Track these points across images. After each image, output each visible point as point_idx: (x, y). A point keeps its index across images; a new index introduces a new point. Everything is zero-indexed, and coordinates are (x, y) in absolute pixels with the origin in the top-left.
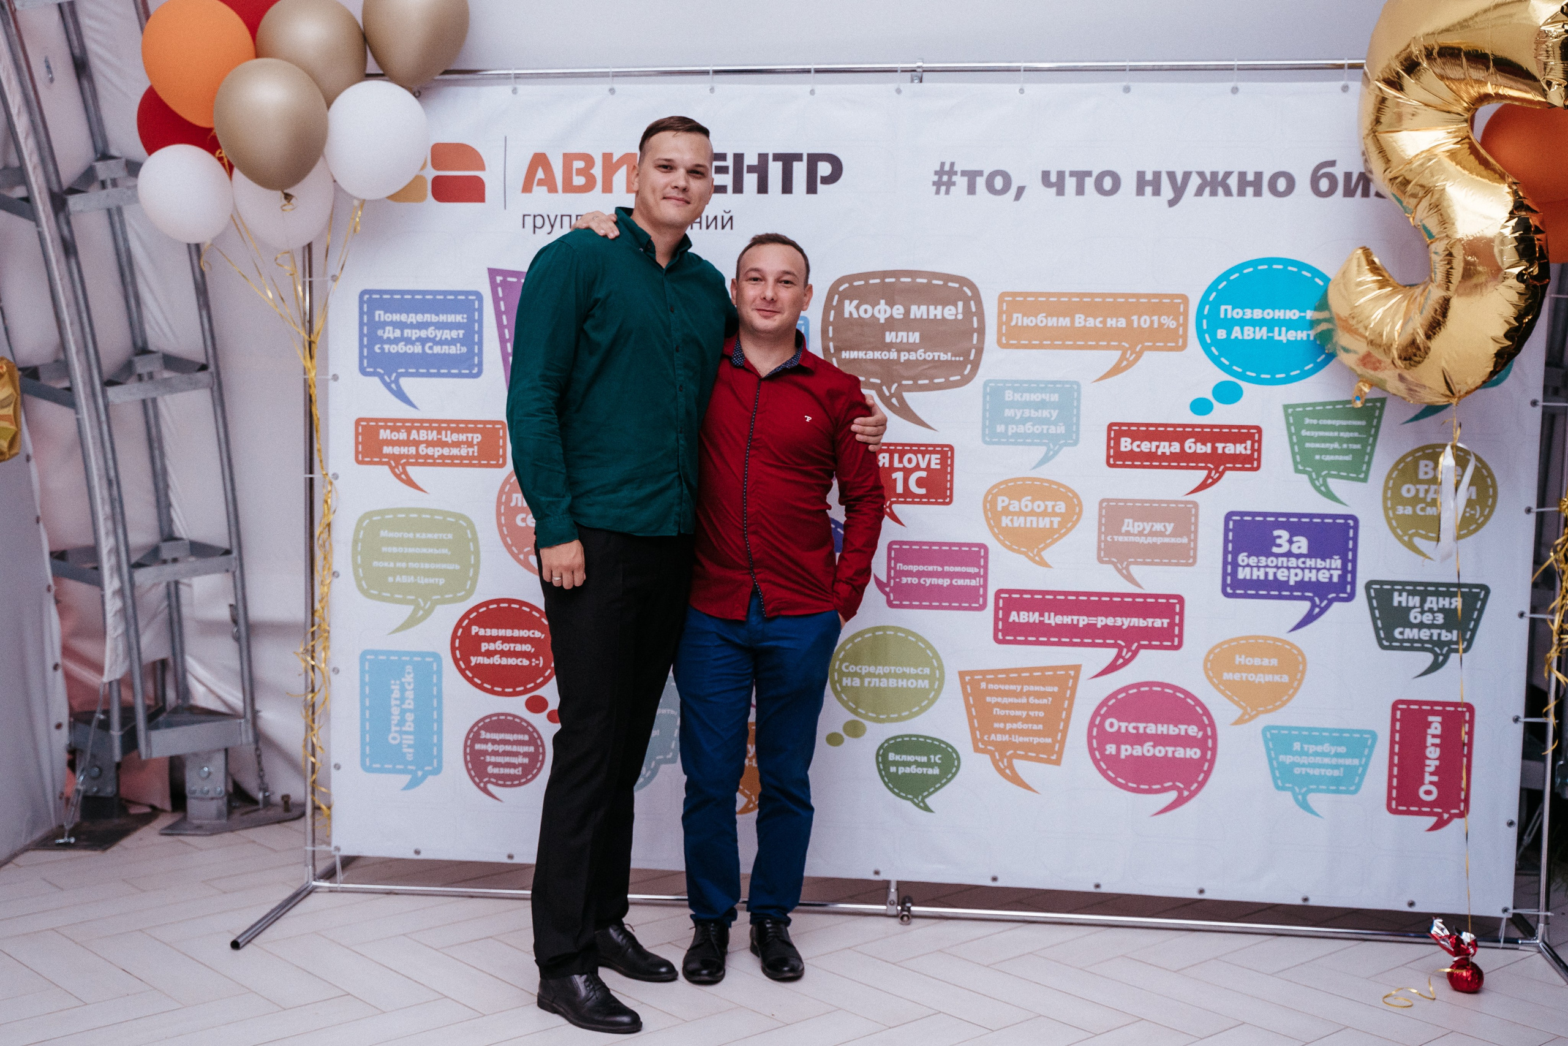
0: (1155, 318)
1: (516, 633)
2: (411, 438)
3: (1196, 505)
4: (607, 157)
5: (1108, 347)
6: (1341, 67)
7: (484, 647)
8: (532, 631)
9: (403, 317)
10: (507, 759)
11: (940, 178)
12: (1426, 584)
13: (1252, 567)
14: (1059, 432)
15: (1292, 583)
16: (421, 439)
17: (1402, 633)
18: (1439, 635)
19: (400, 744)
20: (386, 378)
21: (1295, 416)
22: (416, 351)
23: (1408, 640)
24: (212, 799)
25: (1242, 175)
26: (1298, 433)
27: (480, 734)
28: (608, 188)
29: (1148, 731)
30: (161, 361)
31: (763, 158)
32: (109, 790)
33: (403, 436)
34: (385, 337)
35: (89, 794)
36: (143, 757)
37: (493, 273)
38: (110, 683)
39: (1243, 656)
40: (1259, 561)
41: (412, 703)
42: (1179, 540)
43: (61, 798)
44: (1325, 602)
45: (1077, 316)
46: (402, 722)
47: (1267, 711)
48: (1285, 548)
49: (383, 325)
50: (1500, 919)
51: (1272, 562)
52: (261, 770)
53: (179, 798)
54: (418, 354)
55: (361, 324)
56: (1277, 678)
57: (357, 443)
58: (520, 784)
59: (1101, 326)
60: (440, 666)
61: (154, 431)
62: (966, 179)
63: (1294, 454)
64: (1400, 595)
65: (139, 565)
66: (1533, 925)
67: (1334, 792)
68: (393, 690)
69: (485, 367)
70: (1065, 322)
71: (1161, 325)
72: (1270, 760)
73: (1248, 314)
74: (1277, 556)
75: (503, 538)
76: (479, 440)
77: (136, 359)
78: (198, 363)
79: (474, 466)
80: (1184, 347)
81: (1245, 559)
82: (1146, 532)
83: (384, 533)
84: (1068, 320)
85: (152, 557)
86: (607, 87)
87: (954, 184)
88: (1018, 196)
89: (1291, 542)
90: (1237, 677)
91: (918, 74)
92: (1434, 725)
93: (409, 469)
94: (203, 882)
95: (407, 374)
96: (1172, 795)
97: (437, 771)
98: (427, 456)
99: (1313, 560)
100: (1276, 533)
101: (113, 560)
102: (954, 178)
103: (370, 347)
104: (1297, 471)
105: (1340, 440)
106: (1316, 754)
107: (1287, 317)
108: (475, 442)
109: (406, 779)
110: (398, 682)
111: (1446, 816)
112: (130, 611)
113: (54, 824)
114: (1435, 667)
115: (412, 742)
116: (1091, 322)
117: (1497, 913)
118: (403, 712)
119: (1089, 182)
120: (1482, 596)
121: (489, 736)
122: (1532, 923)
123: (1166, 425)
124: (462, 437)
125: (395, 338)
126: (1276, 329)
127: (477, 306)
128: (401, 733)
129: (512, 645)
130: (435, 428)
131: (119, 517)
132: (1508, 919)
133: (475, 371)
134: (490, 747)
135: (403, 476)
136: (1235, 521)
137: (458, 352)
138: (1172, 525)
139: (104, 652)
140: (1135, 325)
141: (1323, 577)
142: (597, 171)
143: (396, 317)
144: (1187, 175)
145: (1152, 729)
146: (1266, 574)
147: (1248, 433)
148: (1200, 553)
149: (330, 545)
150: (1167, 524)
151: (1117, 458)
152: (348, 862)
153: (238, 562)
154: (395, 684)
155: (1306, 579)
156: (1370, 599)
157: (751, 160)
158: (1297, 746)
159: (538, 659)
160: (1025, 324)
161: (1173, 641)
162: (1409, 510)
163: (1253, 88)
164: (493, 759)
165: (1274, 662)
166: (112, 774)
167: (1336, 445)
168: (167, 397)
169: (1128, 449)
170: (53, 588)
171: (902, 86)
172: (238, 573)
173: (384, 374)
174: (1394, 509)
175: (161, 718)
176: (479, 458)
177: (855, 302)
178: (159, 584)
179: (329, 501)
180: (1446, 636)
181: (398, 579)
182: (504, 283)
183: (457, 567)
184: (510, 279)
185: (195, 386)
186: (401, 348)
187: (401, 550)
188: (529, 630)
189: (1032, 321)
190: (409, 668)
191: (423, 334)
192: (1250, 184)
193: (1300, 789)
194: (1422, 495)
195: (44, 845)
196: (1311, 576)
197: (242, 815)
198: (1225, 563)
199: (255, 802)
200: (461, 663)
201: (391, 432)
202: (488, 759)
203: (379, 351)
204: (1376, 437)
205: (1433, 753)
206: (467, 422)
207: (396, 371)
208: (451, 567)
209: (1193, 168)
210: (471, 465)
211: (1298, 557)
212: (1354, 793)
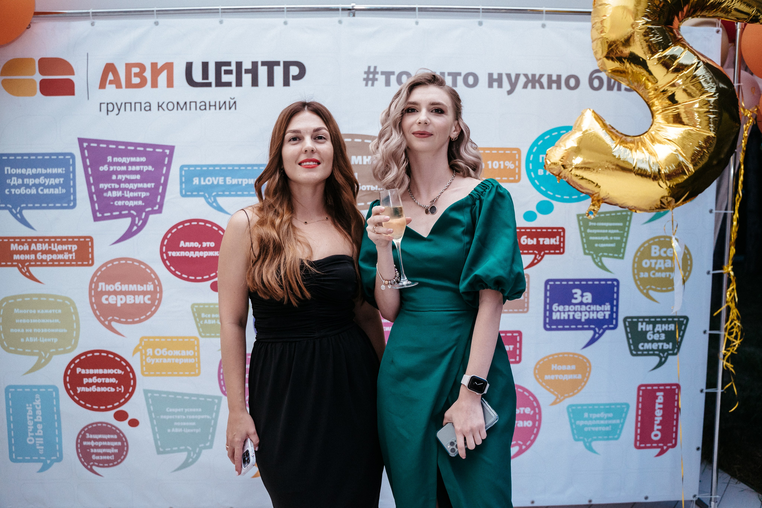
0: (502, 162)
1: (106, 371)
2: (32, 249)
4: (154, 65)
7: (85, 381)
8: (116, 370)
9: (24, 171)
10: (104, 450)
11: (368, 76)
12: (655, 317)
13: (560, 312)
15: (583, 320)
16: (38, 249)
17: (643, 346)
18: (663, 346)
19: (35, 443)
20: (14, 210)
21: (583, 221)
22: (32, 193)
23: (646, 350)
25: (550, 76)
26: (585, 231)
27: (86, 436)
28: (155, 85)
31: (255, 64)
33: (26, 247)
34: (12, 184)
37: (81, 141)
39: (556, 365)
40: (564, 308)
41: (41, 417)
44: (601, 330)
47: (569, 396)
48: (579, 300)
49: (10, 176)
51: (572, 308)
54: (34, 194)
56: (575, 377)
58: (114, 465)
60: (58, 393)
62: (383, 77)
63: (583, 244)
64: (642, 324)
67: (606, 439)
68: (28, 410)
69: (78, 202)
71: (505, 167)
72: (571, 424)
74: (575, 304)
75: (94, 311)
76: (76, 249)
79: (73, 265)
80: (519, 180)
81: (557, 307)
83: (16, 311)
86: (153, 20)
87: (377, 80)
89: (582, 296)
90: (552, 377)
91: (351, 12)
92: (659, 398)
93: (31, 269)
95: (27, 208)
96: (516, 449)
97: (60, 459)
98: (42, 260)
99: (595, 306)
100: (574, 291)
102: (377, 76)
103: (2, 191)
104: (585, 254)
105: (609, 235)
106: (596, 419)
108: (73, 250)
109: (39, 466)
110: (31, 405)
111: (665, 448)
114: (660, 364)
115: (42, 442)
117: (691, 498)
118: (35, 424)
119: (460, 80)
120: (685, 322)
121: (91, 436)
124: (65, 247)
125: (18, 184)
127: (71, 162)
128: (35, 437)
129: (103, 379)
130: (47, 242)
132: (696, 501)
133: (72, 204)
134: (93, 443)
135: (27, 274)
136: (551, 285)
137: (60, 193)
140: (490, 167)
141: (600, 316)
142: (148, 74)
143: (19, 171)
144: (518, 76)
146: (569, 316)
147: (557, 232)
148: (531, 305)
154: (29, 406)
155: (591, 318)
156: (626, 327)
157: (247, 65)
158: (586, 415)
159: (120, 387)
161: (516, 359)
162: (646, 275)
163: (555, 24)
164: (95, 451)
165: (573, 367)
167: (606, 238)
171: (343, 19)
173: (12, 208)
174: (638, 274)
176: (76, 260)
180: (666, 346)
181: (27, 340)
183: (65, 331)
184: (92, 145)
186: (23, 191)
187: (28, 321)
188: (114, 369)
191: (37, 181)
192: (554, 82)
193: (587, 439)
194: (653, 266)
196: (593, 316)
198: (545, 310)
200: (71, 392)
201: (18, 245)
202: (92, 451)
203: (8, 193)
204: (628, 232)
205: (659, 413)
206: (67, 238)
207: (20, 206)
208: (61, 331)
209: (521, 72)
210: (71, 265)
211: (586, 304)
212: (617, 439)
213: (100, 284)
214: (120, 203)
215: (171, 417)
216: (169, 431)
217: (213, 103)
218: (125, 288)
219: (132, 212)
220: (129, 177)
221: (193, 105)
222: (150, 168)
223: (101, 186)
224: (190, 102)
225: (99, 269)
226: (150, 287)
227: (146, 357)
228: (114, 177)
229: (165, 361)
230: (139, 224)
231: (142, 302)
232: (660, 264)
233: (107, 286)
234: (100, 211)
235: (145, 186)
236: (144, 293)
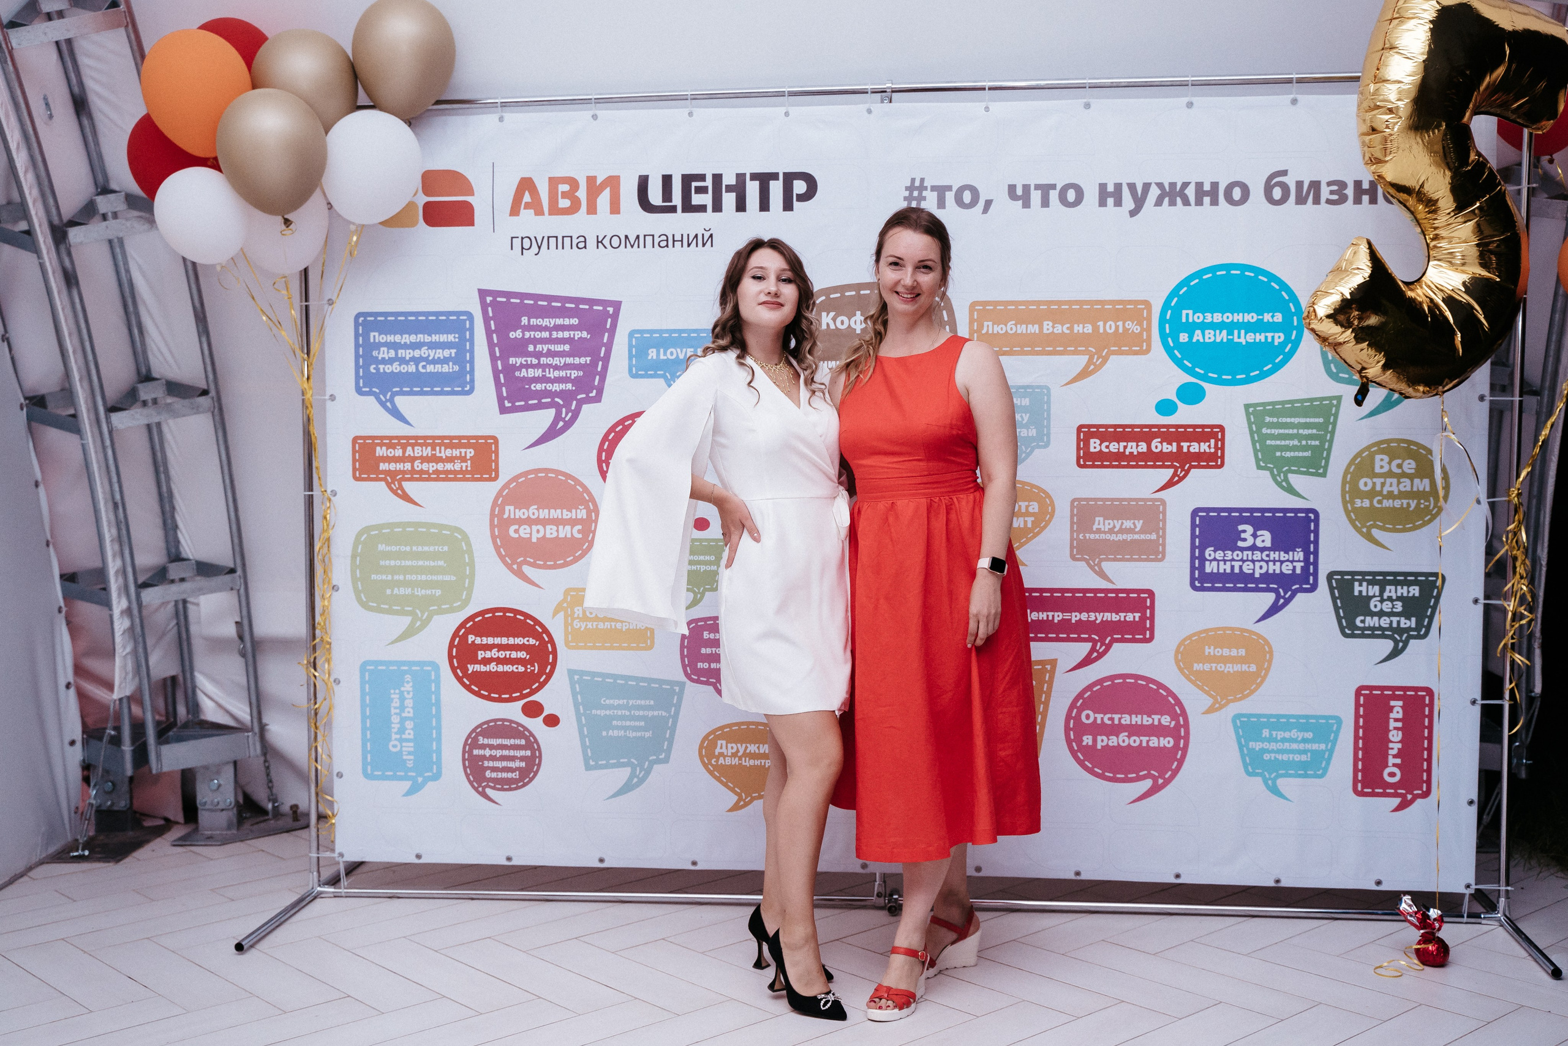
0: (1120, 323)
1: (511, 641)
2: (407, 455)
3: (1163, 502)
4: (591, 180)
5: (1075, 353)
6: (1289, 81)
7: (481, 655)
8: (527, 638)
9: (397, 338)
10: (505, 764)
11: (911, 194)
12: (1385, 574)
13: (1218, 561)
14: (1030, 435)
15: (1257, 575)
16: (416, 455)
17: (1363, 621)
18: (1399, 622)
19: (401, 751)
20: (381, 396)
21: (1256, 414)
22: (410, 371)
23: (1369, 628)
24: (223, 810)
25: (1199, 185)
26: (1259, 429)
27: (478, 740)
28: (592, 210)
29: (1123, 722)
30: (164, 388)
31: (741, 177)
32: (122, 804)
33: (399, 452)
34: (380, 358)
35: (104, 808)
36: (154, 772)
37: (483, 293)
38: (121, 700)
39: (1212, 647)
40: (1225, 555)
41: (412, 711)
42: (1148, 537)
43: (76, 813)
44: (1290, 593)
45: (1045, 323)
46: (402, 730)
47: (1236, 700)
48: (1250, 542)
49: (378, 346)
50: (1463, 895)
51: (1238, 555)
52: (270, 781)
53: (191, 811)
54: (412, 373)
55: (357, 346)
56: (1245, 667)
57: (354, 460)
58: (518, 787)
59: (1068, 332)
60: (438, 676)
61: (159, 454)
62: (935, 193)
63: (1256, 451)
64: (1361, 585)
65: (146, 585)
66: (1494, 900)
67: (1300, 776)
68: (393, 699)
69: (477, 384)
70: (1034, 329)
71: (1126, 330)
72: (1241, 746)
73: (1209, 318)
74: (1242, 549)
75: (497, 549)
76: (472, 454)
77: (140, 386)
78: (199, 389)
79: (468, 480)
80: (1148, 351)
81: (1212, 553)
82: (1116, 530)
83: (381, 547)
84: (1036, 326)
85: (159, 577)
86: (591, 113)
87: (924, 199)
88: (986, 210)
89: (1255, 536)
90: (1207, 667)
91: (886, 94)
92: (1395, 710)
93: (405, 484)
94: (212, 890)
95: (402, 393)
96: (1147, 784)
97: (437, 777)
98: (422, 472)
99: (1277, 553)
100: (1241, 528)
101: (121, 580)
102: (924, 193)
103: (366, 367)
104: (1259, 467)
105: (1301, 437)
106: (1284, 740)
107: (1246, 321)
108: (468, 457)
109: (406, 785)
110: (397, 691)
111: (1409, 797)
112: (138, 629)
113: (70, 838)
114: (1395, 653)
115: (412, 749)
116: (1059, 329)
117: (1461, 889)
118: (403, 720)
119: (1054, 195)
120: (1438, 583)
121: (486, 741)
122: (1493, 898)
123: (1132, 426)
124: (456, 452)
125: (389, 358)
126: (1236, 332)
127: (468, 326)
128: (401, 740)
129: (508, 652)
130: (429, 444)
131: (125, 539)
132: (1471, 895)
133: (467, 388)
134: (487, 752)
135: (399, 491)
136: (1201, 517)
137: (451, 370)
138: (1141, 521)
139: (113, 670)
140: (1101, 331)
141: (1287, 569)
142: (582, 194)
143: (390, 338)
144: (1147, 187)
145: (1126, 719)
146: (1232, 567)
147: (1212, 432)
148: (1168, 549)
149: (330, 559)
150: (1136, 522)
151: (1087, 459)
152: (353, 868)
153: (242, 581)
154: (395, 693)
155: (1271, 571)
156: (1331, 589)
157: (729, 180)
158: (1266, 733)
159: (533, 665)
160: (995, 332)
161: (1145, 635)
162: (1366, 503)
163: (1209, 104)
164: (491, 764)
165: (1242, 652)
166: (125, 788)
167: (1296, 442)
168: (171, 422)
169: (1097, 450)
170: (64, 610)
171: (874, 107)
172: (242, 591)
173: (379, 394)
174: (1353, 503)
175: (171, 733)
176: (473, 472)
177: (832, 314)
178: (168, 602)
179: (328, 516)
180: (1405, 623)
181: (396, 591)
182: (494, 304)
183: (453, 578)
184: (499, 299)
185: (197, 410)
186: (395, 368)
187: (398, 563)
188: (524, 637)
189: (1002, 329)
190: (408, 677)
191: (417, 353)
192: (1207, 194)
193: (1270, 774)
194: (1378, 488)
195: (59, 858)
196: (1275, 568)
197: (252, 825)
198: (1193, 557)
199: (264, 812)
200: (459, 671)
201: (387, 449)
202: (486, 764)
203: (374, 371)
204: (1333, 433)
205: (1395, 736)
206: (460, 438)
207: (391, 391)
208: (447, 578)
209: (1153, 179)
210: (465, 479)
211: (1262, 550)
212: (1322, 776)
213: (507, 508)
214: (539, 387)
215: (608, 712)
216: (604, 733)
217: (678, 237)
218: (544, 514)
219: (557, 400)
220: (552, 347)
221: (649, 239)
222: (585, 334)
223: (512, 360)
224: (645, 236)
225: (506, 486)
226: (582, 514)
227: (573, 619)
228: (531, 348)
229: (601, 626)
230: (567, 419)
231: (569, 536)
232: (1391, 486)
233: (517, 510)
234: (510, 398)
235: (577, 361)
236: (573, 522)
